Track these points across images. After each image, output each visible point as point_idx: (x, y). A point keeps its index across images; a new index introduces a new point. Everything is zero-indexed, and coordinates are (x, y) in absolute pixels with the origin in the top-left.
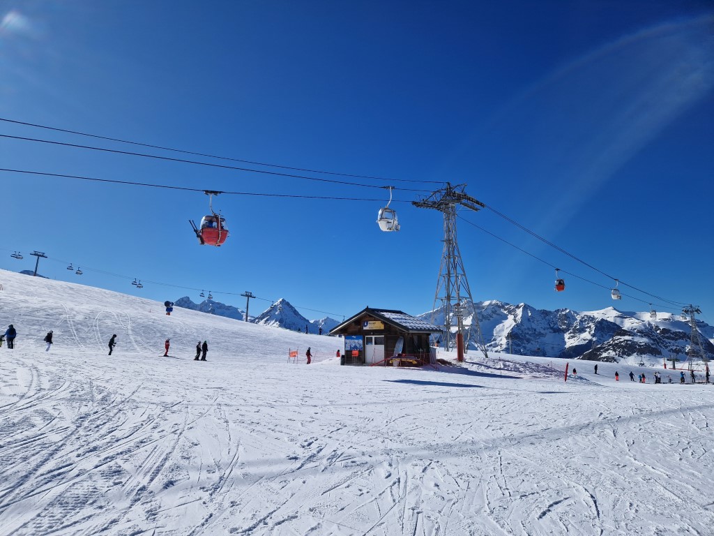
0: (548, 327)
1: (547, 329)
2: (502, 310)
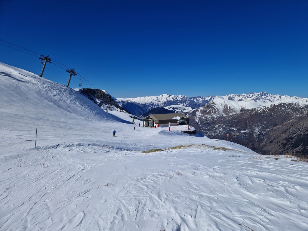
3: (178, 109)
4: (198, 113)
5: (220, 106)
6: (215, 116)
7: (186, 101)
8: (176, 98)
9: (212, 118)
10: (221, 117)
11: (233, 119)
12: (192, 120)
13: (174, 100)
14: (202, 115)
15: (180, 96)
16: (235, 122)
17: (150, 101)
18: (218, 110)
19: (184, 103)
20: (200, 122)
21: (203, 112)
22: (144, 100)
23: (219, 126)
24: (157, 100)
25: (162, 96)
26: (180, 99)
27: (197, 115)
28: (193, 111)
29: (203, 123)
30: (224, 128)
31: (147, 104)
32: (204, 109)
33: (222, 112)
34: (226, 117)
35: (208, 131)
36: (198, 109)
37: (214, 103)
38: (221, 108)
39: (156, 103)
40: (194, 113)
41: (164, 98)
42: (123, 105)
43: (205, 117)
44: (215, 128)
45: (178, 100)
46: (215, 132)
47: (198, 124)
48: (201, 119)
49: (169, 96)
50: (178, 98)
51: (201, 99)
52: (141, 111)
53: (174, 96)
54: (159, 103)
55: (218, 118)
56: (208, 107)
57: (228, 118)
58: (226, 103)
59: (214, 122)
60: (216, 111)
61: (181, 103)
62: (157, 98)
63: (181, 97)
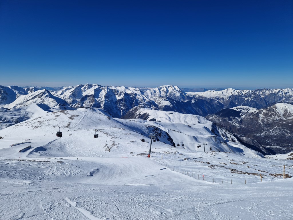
3: (244, 109)
4: (261, 116)
5: (281, 110)
6: (275, 119)
7: (251, 96)
8: (241, 92)
9: (272, 120)
10: (281, 120)
11: (289, 123)
12: (256, 121)
13: (239, 94)
14: (264, 117)
15: (245, 90)
16: (290, 125)
17: (216, 96)
18: (278, 114)
19: (249, 97)
20: (262, 123)
21: (265, 115)
22: (210, 94)
23: (276, 128)
24: (223, 94)
25: (227, 90)
26: (245, 93)
27: (260, 117)
28: (257, 112)
29: (264, 124)
30: (281, 130)
31: (213, 98)
32: (266, 112)
33: (282, 116)
34: (285, 120)
35: (267, 131)
36: (262, 112)
37: (276, 108)
38: (282, 112)
39: (221, 97)
40: (258, 115)
41: (229, 92)
42: (195, 101)
43: (267, 119)
44: (273, 129)
45: (242, 95)
46: (273, 132)
47: (260, 124)
48: (263, 121)
49: (234, 91)
50: (243, 92)
51: (267, 92)
52: (209, 106)
53: (239, 90)
54: (225, 97)
55: (278, 121)
56: (270, 110)
57: (285, 122)
58: (287, 107)
59: (274, 123)
60: (277, 114)
61: (246, 98)
62: (222, 92)
63: (246, 92)
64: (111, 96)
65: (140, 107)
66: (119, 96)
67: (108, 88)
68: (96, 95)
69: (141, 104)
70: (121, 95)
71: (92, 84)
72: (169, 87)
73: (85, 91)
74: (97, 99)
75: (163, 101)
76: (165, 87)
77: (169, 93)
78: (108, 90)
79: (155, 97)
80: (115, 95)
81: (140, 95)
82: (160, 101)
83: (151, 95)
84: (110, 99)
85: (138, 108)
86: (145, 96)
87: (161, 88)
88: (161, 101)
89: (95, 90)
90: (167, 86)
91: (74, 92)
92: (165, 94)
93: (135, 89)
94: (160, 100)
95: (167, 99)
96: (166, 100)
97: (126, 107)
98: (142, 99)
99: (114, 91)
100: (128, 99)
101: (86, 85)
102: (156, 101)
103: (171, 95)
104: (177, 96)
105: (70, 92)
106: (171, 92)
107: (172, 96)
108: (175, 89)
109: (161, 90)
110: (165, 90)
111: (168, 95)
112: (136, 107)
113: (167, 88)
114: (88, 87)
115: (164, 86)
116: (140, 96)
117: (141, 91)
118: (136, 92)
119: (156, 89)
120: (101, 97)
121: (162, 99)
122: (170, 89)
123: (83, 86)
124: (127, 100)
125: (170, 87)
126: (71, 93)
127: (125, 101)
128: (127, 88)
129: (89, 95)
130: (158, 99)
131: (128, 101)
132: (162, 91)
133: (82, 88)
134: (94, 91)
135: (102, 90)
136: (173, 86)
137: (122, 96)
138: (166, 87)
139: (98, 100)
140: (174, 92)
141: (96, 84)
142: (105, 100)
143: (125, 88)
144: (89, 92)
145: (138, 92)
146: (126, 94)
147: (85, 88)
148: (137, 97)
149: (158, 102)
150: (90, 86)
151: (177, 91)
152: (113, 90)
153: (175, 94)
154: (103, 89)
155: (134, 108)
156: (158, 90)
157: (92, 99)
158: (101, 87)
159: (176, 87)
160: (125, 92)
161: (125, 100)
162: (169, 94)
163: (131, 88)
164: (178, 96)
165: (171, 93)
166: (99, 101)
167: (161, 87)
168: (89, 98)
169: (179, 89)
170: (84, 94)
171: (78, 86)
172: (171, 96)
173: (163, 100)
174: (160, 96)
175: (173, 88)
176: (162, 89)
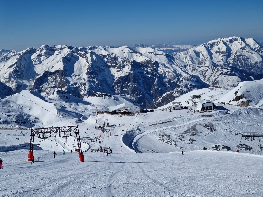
0: (105, 65)
1: (105, 66)
2: (75, 54)
64: (102, 70)
65: (178, 92)
66: (120, 71)
67: (92, 53)
68: (67, 70)
69: (179, 86)
70: (124, 67)
71: (55, 46)
72: (231, 41)
73: (40, 62)
74: (70, 79)
75: (223, 76)
76: (221, 42)
77: (232, 57)
78: (94, 57)
79: (202, 69)
80: (109, 67)
81: (167, 65)
82: (216, 76)
83: (190, 63)
84: (100, 78)
85: (175, 95)
86: (179, 67)
87: (212, 46)
88: (218, 77)
89: (65, 60)
90: (228, 39)
91: (18, 67)
92: (224, 60)
93: (152, 50)
94: (214, 74)
95: (232, 71)
96: (231, 75)
97: (137, 95)
98: (171, 73)
99: (107, 59)
100: (140, 77)
101: (42, 49)
102: (205, 77)
103: (238, 60)
104: (253, 62)
105: (8, 68)
106: (238, 54)
107: (242, 63)
108: (248, 45)
109: (212, 51)
110: (224, 49)
111: (231, 60)
112: (168, 93)
113: (228, 43)
114: (46, 53)
115: (219, 40)
116: (167, 68)
117: (168, 56)
118: (157, 59)
119: (201, 49)
120: (79, 75)
121: (219, 73)
122: (236, 47)
123: (34, 51)
124: (140, 79)
125: (236, 42)
126: (12, 69)
127: (135, 81)
128: (133, 50)
129: (52, 71)
130: (209, 72)
131: (141, 81)
132: (217, 52)
133: (33, 57)
134: (62, 61)
135: (80, 57)
136: (242, 39)
137: (127, 70)
138: (225, 43)
139: (73, 80)
140: (246, 54)
141: (64, 46)
142: (89, 81)
143: (128, 50)
144: (49, 65)
145: (162, 59)
146: (135, 65)
147: (40, 55)
148: (161, 70)
149: (211, 78)
150: (51, 51)
151: (254, 50)
152: (104, 56)
153: (248, 58)
154: (82, 56)
155: (164, 95)
156: (206, 51)
157: (61, 81)
158: (76, 52)
159: (250, 41)
160: (132, 60)
161: (134, 77)
162: (235, 59)
163: (142, 50)
164: (256, 63)
165: (237, 56)
166: (76, 84)
167: (211, 42)
168: (54, 77)
169: (258, 45)
170: (40, 70)
171: (25, 51)
172: (239, 64)
173: (222, 73)
174: (214, 64)
175: (243, 42)
176: (216, 48)
